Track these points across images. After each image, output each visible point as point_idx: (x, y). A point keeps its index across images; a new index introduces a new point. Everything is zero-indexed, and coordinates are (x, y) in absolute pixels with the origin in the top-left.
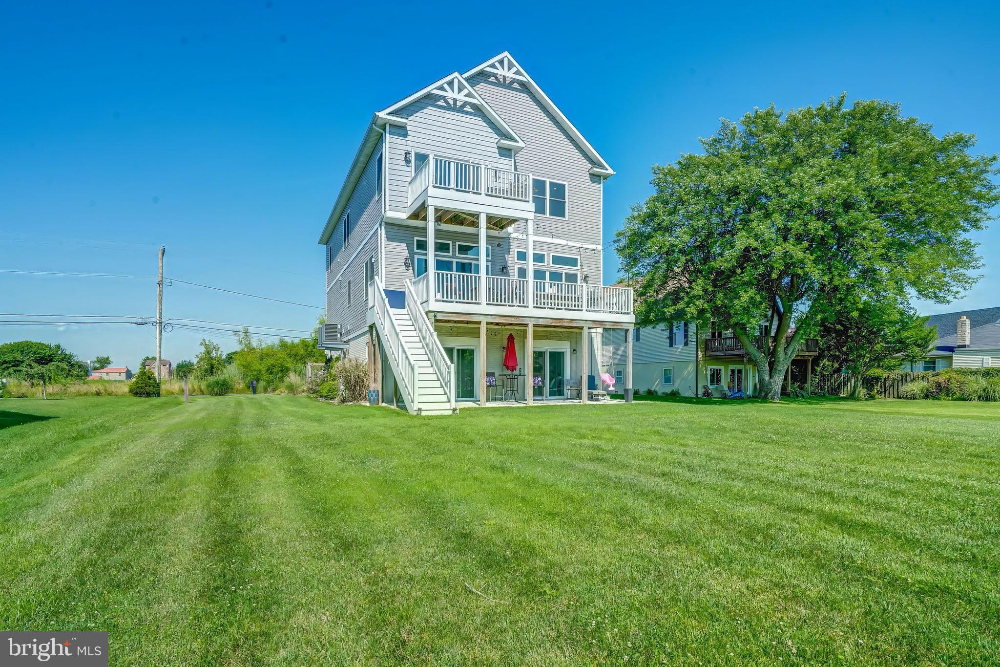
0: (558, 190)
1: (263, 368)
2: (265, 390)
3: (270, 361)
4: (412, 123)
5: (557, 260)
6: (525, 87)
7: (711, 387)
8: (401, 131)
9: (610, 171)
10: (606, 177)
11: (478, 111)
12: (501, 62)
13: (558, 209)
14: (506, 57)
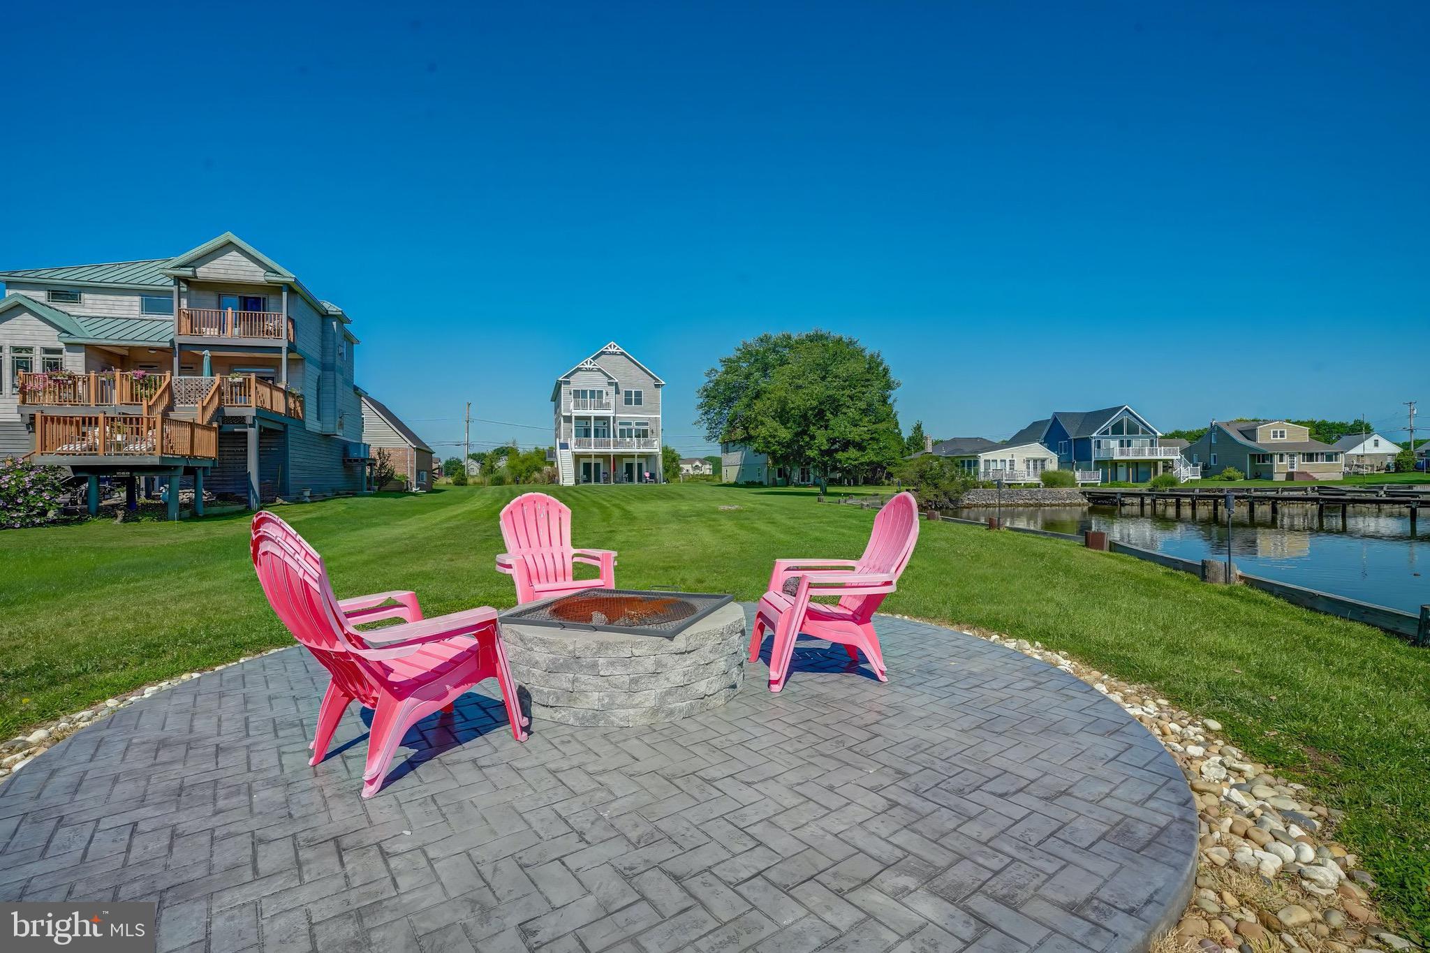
0: (638, 394)
1: (523, 468)
2: (524, 483)
3: (528, 463)
4: (571, 379)
5: (637, 424)
6: (622, 354)
7: (778, 479)
8: (568, 383)
9: (663, 383)
10: (662, 385)
11: (599, 370)
12: (610, 346)
13: (639, 402)
14: (612, 343)
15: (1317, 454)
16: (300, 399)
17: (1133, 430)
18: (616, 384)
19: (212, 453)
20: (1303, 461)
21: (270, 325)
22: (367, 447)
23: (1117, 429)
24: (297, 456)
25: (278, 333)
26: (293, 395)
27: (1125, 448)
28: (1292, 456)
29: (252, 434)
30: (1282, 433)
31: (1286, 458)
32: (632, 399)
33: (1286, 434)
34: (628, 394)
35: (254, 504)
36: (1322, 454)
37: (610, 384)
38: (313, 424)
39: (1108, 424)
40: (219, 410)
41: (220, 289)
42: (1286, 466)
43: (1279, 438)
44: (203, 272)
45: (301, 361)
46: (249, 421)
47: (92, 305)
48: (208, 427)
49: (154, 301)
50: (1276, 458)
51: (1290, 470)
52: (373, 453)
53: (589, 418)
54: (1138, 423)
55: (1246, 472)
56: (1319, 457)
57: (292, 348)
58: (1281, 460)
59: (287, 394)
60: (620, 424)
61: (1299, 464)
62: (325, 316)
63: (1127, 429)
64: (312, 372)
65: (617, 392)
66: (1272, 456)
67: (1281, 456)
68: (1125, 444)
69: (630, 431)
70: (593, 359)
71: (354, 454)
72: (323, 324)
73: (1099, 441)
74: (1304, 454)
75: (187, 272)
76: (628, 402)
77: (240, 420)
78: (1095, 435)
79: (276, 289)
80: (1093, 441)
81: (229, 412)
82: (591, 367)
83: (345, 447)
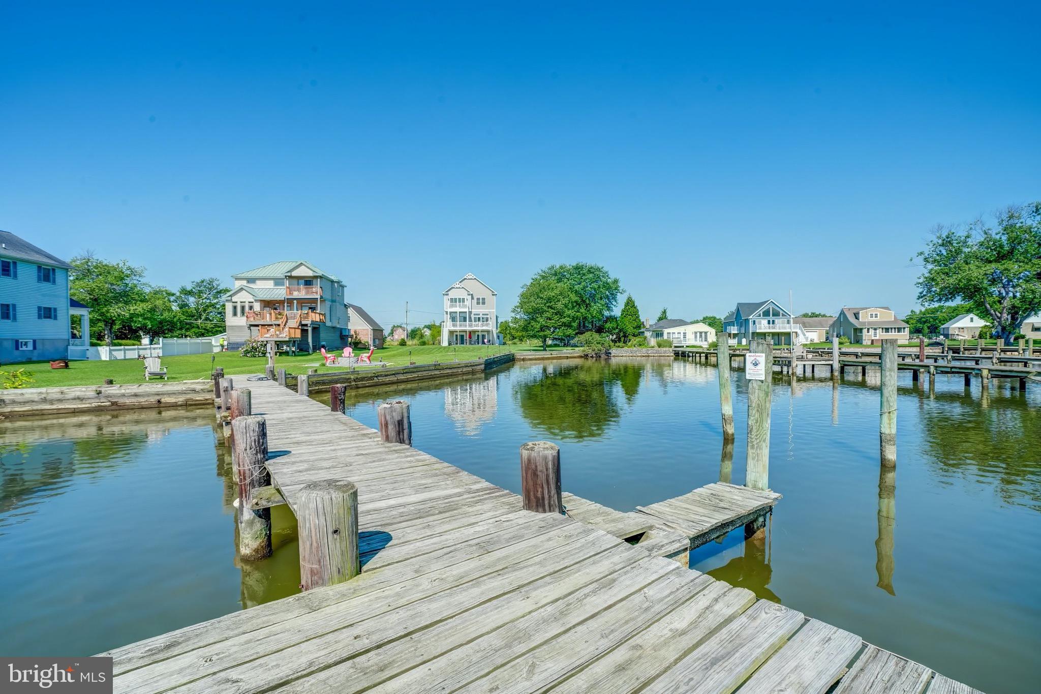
0: (483, 299)
4: (449, 292)
5: (483, 314)
8: (448, 295)
10: (497, 295)
11: (463, 288)
13: (484, 303)
14: (470, 274)
15: (891, 329)
16: (324, 315)
17: (776, 314)
18: (472, 295)
19: (299, 336)
20: (883, 332)
21: (314, 290)
22: (349, 330)
23: (766, 314)
24: (323, 335)
25: (317, 293)
26: (322, 314)
27: (771, 325)
28: (875, 329)
29: (310, 329)
30: (876, 315)
31: (872, 331)
32: (482, 302)
33: (878, 316)
34: (478, 299)
35: (311, 352)
36: (895, 328)
37: (469, 295)
38: (328, 324)
39: (761, 310)
40: (301, 322)
41: (298, 278)
42: (871, 335)
43: (874, 318)
44: (294, 274)
45: (324, 301)
46: (309, 325)
47: (260, 284)
48: (298, 328)
49: (278, 282)
50: (865, 331)
51: (873, 338)
52: (352, 333)
53: (456, 312)
54: (779, 309)
55: (851, 339)
56: (893, 330)
57: (321, 297)
58: (868, 332)
59: (320, 314)
60: (474, 314)
61: (880, 334)
62: (332, 282)
63: (772, 313)
64: (328, 304)
65: (472, 298)
66: (861, 329)
67: (868, 329)
68: (771, 322)
69: (479, 318)
70: (460, 282)
71: (344, 333)
72: (332, 285)
73: (754, 321)
74: (883, 329)
75: (289, 274)
76: (478, 303)
77: (306, 325)
78: (751, 317)
79: (316, 277)
80: (750, 321)
81: (303, 323)
82: (459, 286)
83: (341, 330)
